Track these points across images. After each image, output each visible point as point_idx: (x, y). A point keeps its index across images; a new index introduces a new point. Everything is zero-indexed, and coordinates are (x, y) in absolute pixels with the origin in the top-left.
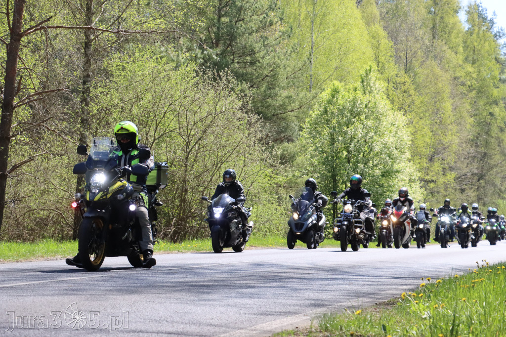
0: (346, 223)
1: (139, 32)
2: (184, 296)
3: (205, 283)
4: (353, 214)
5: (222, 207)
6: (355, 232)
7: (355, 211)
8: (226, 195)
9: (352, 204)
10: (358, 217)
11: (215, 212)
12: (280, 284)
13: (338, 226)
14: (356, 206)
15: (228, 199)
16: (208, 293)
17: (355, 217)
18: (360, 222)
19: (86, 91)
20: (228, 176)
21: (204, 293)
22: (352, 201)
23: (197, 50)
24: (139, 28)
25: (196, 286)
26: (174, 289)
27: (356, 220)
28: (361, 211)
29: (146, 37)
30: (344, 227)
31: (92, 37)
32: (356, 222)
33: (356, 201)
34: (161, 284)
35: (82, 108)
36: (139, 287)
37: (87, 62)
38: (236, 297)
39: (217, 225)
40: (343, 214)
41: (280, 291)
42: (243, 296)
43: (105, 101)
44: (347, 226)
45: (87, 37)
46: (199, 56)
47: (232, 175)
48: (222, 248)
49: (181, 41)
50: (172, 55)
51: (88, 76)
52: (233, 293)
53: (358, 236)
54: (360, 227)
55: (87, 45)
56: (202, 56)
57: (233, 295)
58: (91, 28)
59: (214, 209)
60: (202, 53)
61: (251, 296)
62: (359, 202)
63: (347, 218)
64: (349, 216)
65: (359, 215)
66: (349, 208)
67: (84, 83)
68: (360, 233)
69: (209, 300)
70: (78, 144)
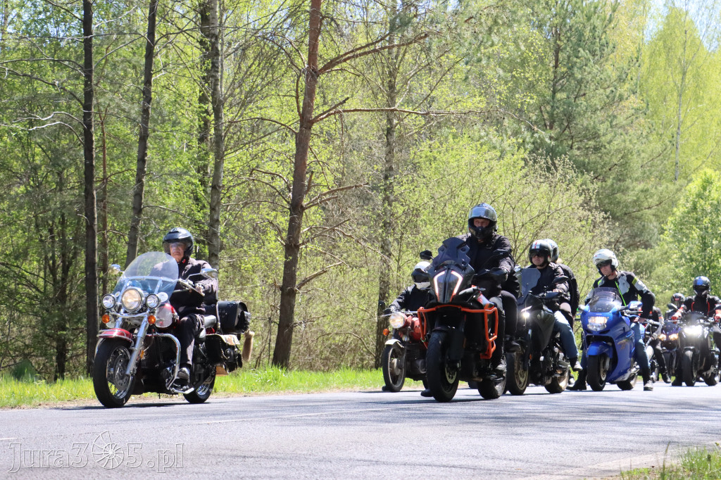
1: (453, 113)
19: (389, 188)
23: (526, 133)
24: (452, 109)
29: (463, 119)
31: (395, 121)
35: (385, 209)
37: (390, 152)
43: (412, 199)
45: (390, 121)
46: (527, 140)
49: (506, 122)
50: (494, 140)
51: (391, 169)
55: (389, 132)
56: (532, 140)
58: (396, 110)
60: (532, 136)
67: (386, 178)
70: (379, 252)
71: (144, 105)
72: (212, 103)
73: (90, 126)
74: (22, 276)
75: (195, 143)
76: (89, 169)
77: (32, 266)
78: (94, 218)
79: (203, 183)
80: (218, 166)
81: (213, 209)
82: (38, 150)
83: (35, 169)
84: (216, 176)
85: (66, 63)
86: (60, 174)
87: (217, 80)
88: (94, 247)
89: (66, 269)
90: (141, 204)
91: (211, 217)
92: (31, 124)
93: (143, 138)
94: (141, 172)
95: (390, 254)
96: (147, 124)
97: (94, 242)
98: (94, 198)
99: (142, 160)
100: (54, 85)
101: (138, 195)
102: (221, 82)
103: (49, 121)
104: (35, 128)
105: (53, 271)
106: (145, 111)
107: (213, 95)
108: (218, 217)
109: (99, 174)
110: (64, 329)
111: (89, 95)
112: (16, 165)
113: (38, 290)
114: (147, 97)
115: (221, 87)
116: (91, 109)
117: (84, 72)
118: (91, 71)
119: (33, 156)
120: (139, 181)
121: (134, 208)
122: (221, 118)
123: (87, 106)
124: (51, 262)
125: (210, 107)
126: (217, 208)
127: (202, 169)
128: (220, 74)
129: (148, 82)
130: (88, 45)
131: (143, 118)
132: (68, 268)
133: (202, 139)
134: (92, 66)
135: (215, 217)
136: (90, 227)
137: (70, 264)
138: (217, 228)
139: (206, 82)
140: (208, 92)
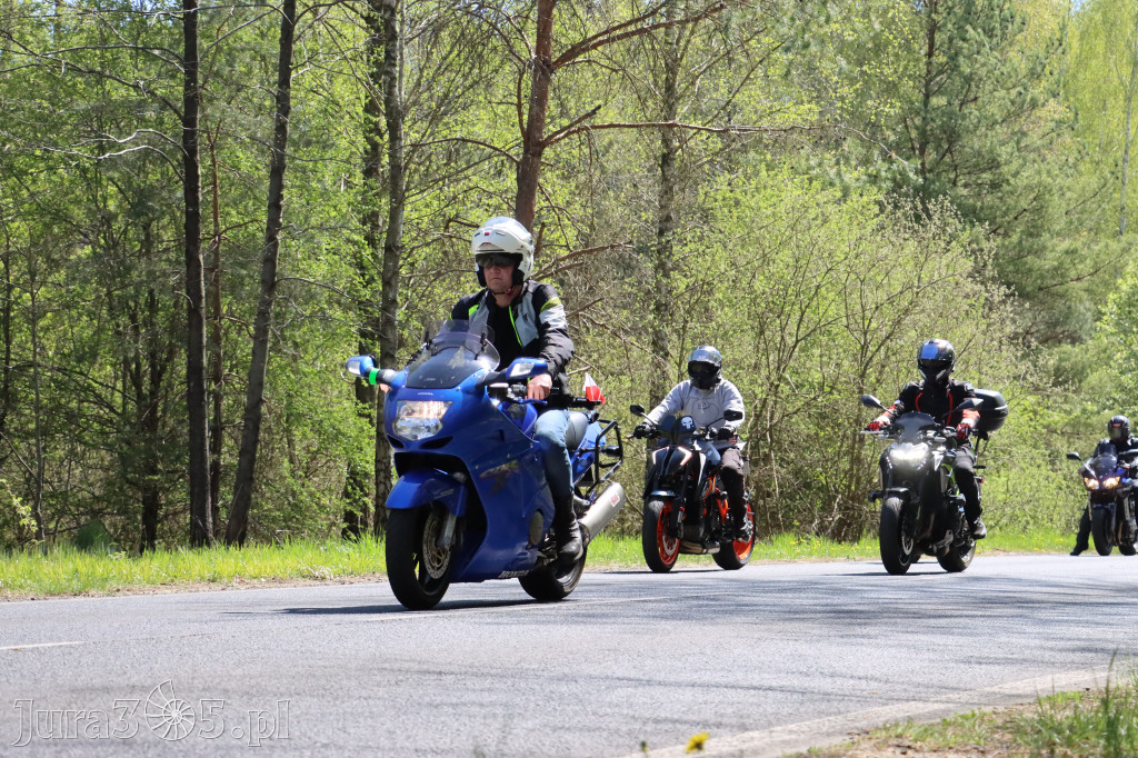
1: (766, 130)
19: (664, 249)
23: (880, 162)
24: (765, 123)
29: (783, 141)
31: (676, 144)
35: (658, 282)
37: (667, 192)
43: (699, 267)
45: (666, 142)
46: (883, 174)
49: (845, 146)
51: (668, 218)
55: (666, 160)
56: (889, 175)
58: (675, 125)
60: (889, 168)
67: (661, 233)
70: (649, 350)
71: (278, 120)
72: (386, 115)
73: (193, 152)
74: (89, 388)
75: (358, 179)
76: (193, 219)
77: (103, 372)
78: (201, 297)
79: (371, 241)
80: (395, 214)
81: (387, 283)
82: (112, 189)
83: (109, 219)
84: (393, 231)
85: (156, 52)
86: (146, 227)
87: (394, 79)
88: (201, 343)
89: (156, 377)
90: (274, 275)
91: (384, 294)
92: (102, 149)
93: (277, 171)
94: (273, 225)
95: (667, 354)
96: (282, 148)
97: (201, 335)
98: (200, 266)
99: (275, 206)
100: (136, 87)
101: (270, 261)
102: (400, 82)
103: (129, 144)
104: (107, 155)
105: (137, 379)
106: (281, 128)
107: (387, 102)
108: (395, 296)
109: (206, 229)
110: (155, 472)
111: (192, 102)
112: (78, 214)
113: (112, 409)
114: (283, 105)
115: (400, 90)
116: (195, 126)
117: (185, 67)
118: (195, 66)
119: (105, 199)
120: (271, 238)
121: (263, 282)
122: (400, 139)
123: (189, 120)
124: (134, 366)
125: (383, 121)
126: (393, 282)
127: (371, 218)
128: (398, 69)
129: (284, 82)
130: (190, 23)
131: (277, 138)
132: (160, 375)
133: (369, 172)
134: (196, 57)
135: (391, 296)
136: (194, 312)
137: (164, 369)
138: (394, 314)
139: (376, 82)
140: (379, 98)
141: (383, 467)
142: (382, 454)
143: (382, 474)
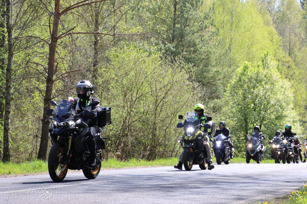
0: (284, 149)
1: (127, 35)
2: (157, 193)
3: (169, 186)
4: (288, 145)
5: (221, 141)
6: (289, 153)
7: (289, 143)
8: (222, 135)
9: (287, 139)
10: (290, 146)
11: (217, 143)
12: (215, 186)
13: (280, 151)
14: (289, 141)
15: (223, 137)
16: (172, 191)
17: (289, 146)
18: (291, 149)
19: (96, 70)
20: (222, 125)
21: (169, 191)
22: (287, 138)
23: (162, 44)
24: (126, 32)
25: (164, 187)
26: (151, 189)
27: (290, 147)
28: (291, 143)
29: (131, 37)
30: (284, 151)
31: (99, 38)
32: (289, 149)
33: (289, 138)
34: (143, 186)
35: (93, 81)
36: (130, 188)
37: (96, 53)
38: (189, 194)
39: (218, 150)
40: (282, 144)
41: (216, 190)
42: (193, 193)
43: (107, 76)
44: (285, 150)
45: (96, 38)
46: (162, 48)
47: (224, 124)
48: (221, 162)
49: (152, 39)
50: (146, 48)
51: (96, 61)
52: (186, 191)
53: (290, 156)
54: (292, 151)
55: (96, 43)
56: (165, 48)
57: (187, 193)
58: (98, 33)
59: (216, 142)
60: (165, 46)
61: (198, 193)
62: (290, 138)
63: (284, 147)
64: (286, 146)
65: (291, 145)
66: (285, 141)
67: (94, 66)
68: (292, 154)
69: (172, 196)
72: (7, 28)
79: (2, 68)
80: (10, 59)
81: (7, 81)
84: (9, 65)
87: (9, 17)
91: (6, 84)
102: (11, 18)
107: (7, 24)
108: (10, 85)
115: (11, 20)
122: (12, 36)
125: (6, 30)
126: (9, 80)
128: (10, 13)
133: (1, 46)
135: (9, 85)
138: (10, 91)
139: (3, 17)
140: (4, 22)
141: (6, 138)
142: (6, 134)
143: (6, 141)
